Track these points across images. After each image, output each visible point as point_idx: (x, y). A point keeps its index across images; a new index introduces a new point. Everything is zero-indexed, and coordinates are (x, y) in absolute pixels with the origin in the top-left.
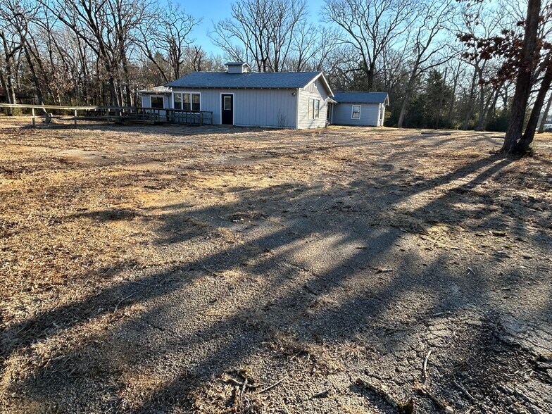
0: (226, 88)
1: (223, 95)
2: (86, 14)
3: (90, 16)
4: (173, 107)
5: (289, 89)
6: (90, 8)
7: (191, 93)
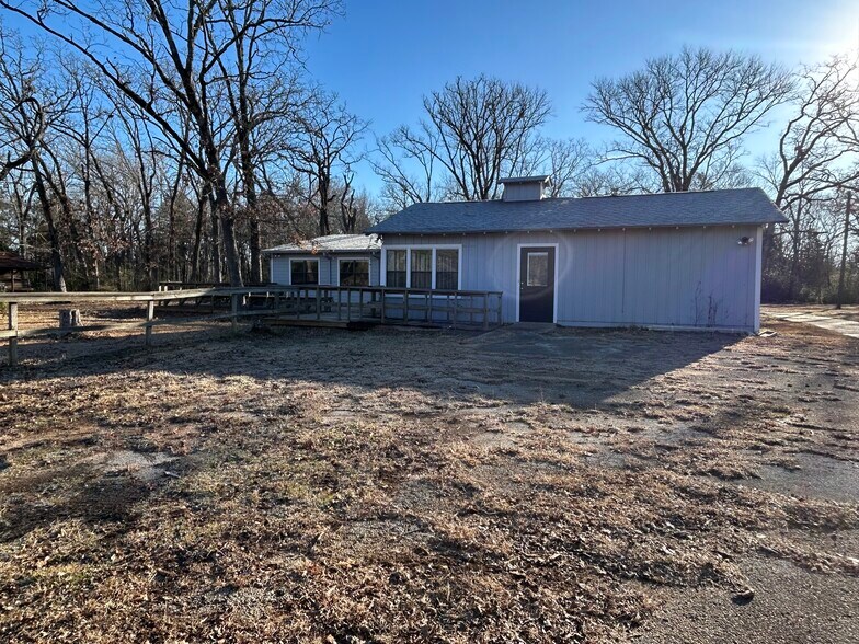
0: (536, 234)
1: (524, 251)
2: (178, 79)
3: (186, 82)
4: (383, 282)
5: (738, 226)
6: (189, 64)
7: (434, 247)
